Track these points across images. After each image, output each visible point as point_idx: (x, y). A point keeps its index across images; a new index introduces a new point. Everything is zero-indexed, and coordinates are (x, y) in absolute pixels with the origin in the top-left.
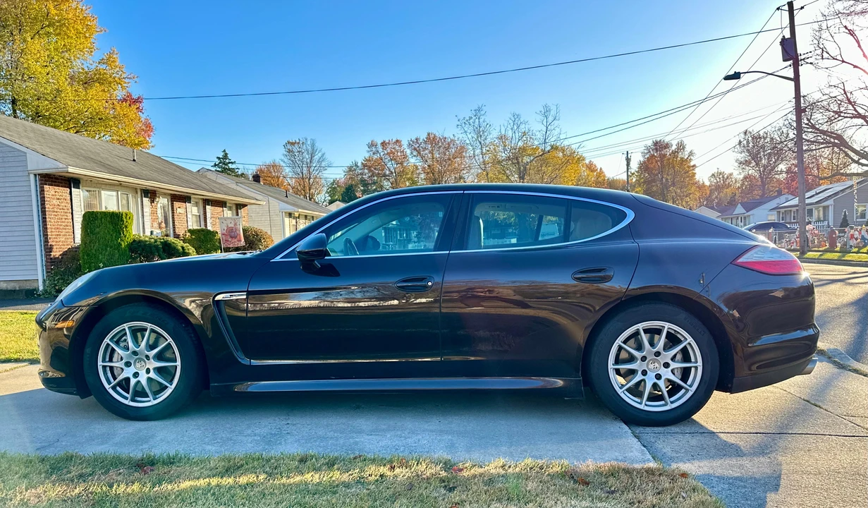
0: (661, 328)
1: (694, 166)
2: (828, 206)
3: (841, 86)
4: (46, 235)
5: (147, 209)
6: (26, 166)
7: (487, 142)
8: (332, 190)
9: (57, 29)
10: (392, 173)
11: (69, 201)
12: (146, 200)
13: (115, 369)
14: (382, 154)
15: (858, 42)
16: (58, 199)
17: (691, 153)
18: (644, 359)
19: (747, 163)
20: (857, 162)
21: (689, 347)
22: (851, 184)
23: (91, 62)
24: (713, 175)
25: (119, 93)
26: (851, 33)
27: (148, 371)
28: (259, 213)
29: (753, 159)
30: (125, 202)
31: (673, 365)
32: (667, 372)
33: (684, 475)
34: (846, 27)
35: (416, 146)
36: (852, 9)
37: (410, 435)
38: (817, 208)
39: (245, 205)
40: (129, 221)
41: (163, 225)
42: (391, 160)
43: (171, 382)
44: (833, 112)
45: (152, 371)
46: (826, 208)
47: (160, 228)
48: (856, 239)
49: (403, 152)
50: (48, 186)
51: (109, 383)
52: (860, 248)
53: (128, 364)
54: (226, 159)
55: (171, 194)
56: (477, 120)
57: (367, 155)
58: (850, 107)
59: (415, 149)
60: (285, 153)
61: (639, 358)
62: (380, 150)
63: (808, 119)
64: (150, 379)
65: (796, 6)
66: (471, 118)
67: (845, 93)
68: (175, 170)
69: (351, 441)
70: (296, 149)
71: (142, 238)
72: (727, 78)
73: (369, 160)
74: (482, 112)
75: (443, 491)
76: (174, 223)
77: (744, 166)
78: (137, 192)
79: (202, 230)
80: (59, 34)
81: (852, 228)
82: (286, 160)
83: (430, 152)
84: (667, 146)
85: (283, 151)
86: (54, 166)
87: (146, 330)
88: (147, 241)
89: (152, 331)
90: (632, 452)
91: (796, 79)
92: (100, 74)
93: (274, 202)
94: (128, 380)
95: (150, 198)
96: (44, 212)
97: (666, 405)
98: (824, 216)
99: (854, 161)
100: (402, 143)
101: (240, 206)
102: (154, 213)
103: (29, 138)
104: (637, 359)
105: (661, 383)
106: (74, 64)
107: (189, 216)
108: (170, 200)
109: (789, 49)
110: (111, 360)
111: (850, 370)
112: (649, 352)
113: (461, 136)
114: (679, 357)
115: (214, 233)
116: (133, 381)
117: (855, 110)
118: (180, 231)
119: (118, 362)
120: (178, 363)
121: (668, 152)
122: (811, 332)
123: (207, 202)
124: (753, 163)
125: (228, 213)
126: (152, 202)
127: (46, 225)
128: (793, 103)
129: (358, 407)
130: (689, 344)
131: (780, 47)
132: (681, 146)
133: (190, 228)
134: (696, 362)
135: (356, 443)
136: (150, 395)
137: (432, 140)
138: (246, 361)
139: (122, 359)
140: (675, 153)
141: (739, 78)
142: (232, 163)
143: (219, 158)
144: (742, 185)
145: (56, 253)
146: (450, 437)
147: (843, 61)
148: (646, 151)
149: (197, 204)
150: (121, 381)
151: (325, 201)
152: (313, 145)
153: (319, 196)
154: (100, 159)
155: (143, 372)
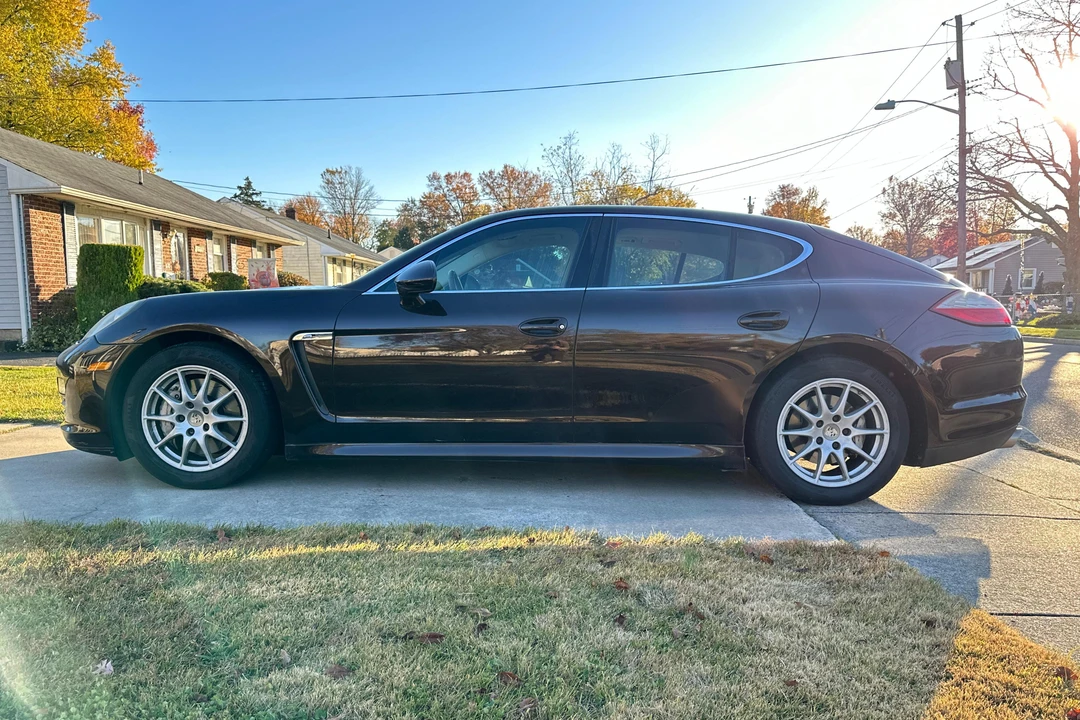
0: (842, 387)
1: (828, 218)
2: (988, 270)
3: (1014, 122)
4: (31, 274)
5: (158, 246)
6: (6, 183)
7: (580, 178)
8: (382, 235)
9: (35, 13)
10: (458, 214)
11: (61, 231)
12: (157, 234)
13: (163, 424)
14: (446, 190)
15: (1036, 69)
16: (47, 227)
17: (825, 203)
18: (820, 424)
19: (892, 216)
20: (1028, 216)
21: (874, 411)
22: (1018, 244)
23: (80, 58)
24: (850, 230)
25: (114, 99)
26: (1029, 58)
27: (206, 427)
28: (294, 257)
29: (899, 211)
30: (130, 235)
31: (855, 432)
32: (848, 440)
33: (884, 554)
34: (1022, 50)
35: (489, 181)
36: (1031, 28)
37: (536, 510)
38: (975, 272)
39: (277, 246)
40: (139, 258)
41: (178, 266)
42: (458, 197)
43: (235, 441)
44: (1005, 154)
45: (211, 427)
46: (985, 273)
47: (174, 270)
48: (1023, 310)
49: (472, 188)
50: (33, 210)
51: (156, 442)
52: (1027, 320)
53: (180, 418)
54: (249, 189)
55: (188, 228)
56: (567, 150)
57: (427, 191)
58: (1023, 149)
59: (488, 185)
60: (323, 184)
61: (815, 423)
62: (444, 184)
63: (973, 163)
64: (208, 437)
65: (965, 21)
66: (559, 148)
67: (1019, 131)
68: (192, 198)
69: (467, 515)
70: (336, 179)
71: (155, 281)
72: (879, 107)
73: (430, 197)
74: (574, 141)
75: (600, 567)
76: (191, 264)
77: (887, 220)
78: (145, 223)
79: (227, 275)
80: (39, 20)
81: (1019, 296)
82: (324, 194)
83: (506, 190)
84: (796, 192)
85: (320, 182)
86: (41, 185)
87: (204, 376)
88: (161, 285)
89: (213, 378)
90: (810, 531)
91: (962, 112)
92: (90, 74)
93: (313, 243)
94: (179, 438)
95: (162, 231)
96: (29, 243)
97: (844, 479)
98: (983, 283)
99: (1024, 214)
100: (472, 177)
101: (272, 246)
102: (166, 249)
103: (7, 148)
104: (812, 424)
105: (840, 454)
106: (57, 58)
107: (210, 256)
108: (186, 235)
109: (955, 74)
110: (158, 413)
111: (1040, 452)
112: (827, 415)
113: (547, 170)
114: (861, 422)
115: (241, 279)
116: (187, 440)
117: (1029, 152)
118: (200, 276)
119: (167, 415)
120: (245, 418)
121: (797, 200)
122: (1016, 396)
123: (232, 239)
124: (899, 217)
125: (257, 254)
126: (165, 236)
127: (32, 260)
128: (956, 142)
129: (464, 480)
130: (875, 407)
131: (944, 71)
132: (813, 194)
133: (211, 271)
134: (882, 428)
135: (474, 518)
136: (208, 457)
137: (510, 174)
138: (330, 418)
139: (172, 411)
140: (805, 201)
141: (893, 108)
142: (256, 194)
143: (240, 188)
144: (884, 242)
145: (45, 296)
146: (585, 513)
147: (1017, 93)
148: (771, 198)
149: (219, 242)
150: (171, 439)
151: (373, 247)
152: (358, 176)
153: (365, 240)
154: (97, 179)
155: (200, 428)
